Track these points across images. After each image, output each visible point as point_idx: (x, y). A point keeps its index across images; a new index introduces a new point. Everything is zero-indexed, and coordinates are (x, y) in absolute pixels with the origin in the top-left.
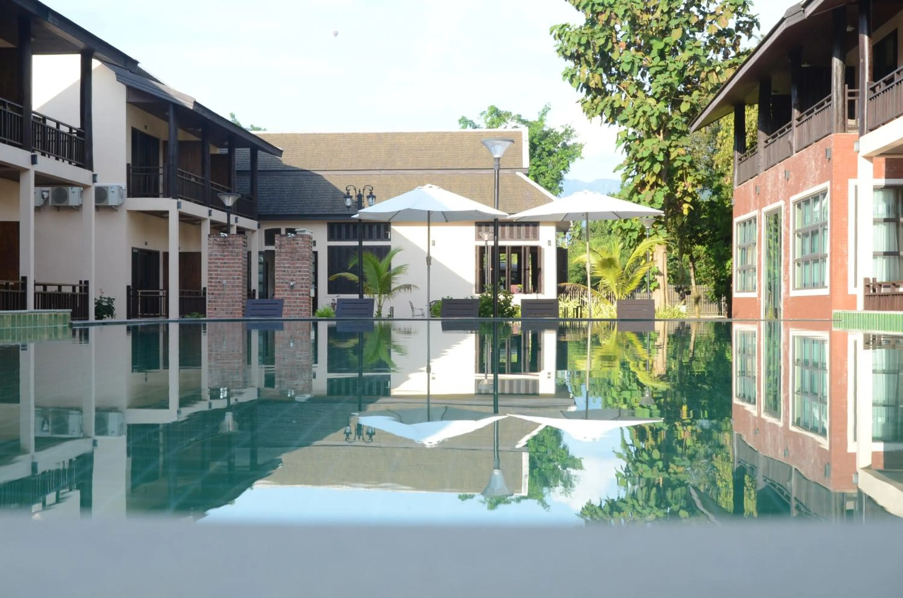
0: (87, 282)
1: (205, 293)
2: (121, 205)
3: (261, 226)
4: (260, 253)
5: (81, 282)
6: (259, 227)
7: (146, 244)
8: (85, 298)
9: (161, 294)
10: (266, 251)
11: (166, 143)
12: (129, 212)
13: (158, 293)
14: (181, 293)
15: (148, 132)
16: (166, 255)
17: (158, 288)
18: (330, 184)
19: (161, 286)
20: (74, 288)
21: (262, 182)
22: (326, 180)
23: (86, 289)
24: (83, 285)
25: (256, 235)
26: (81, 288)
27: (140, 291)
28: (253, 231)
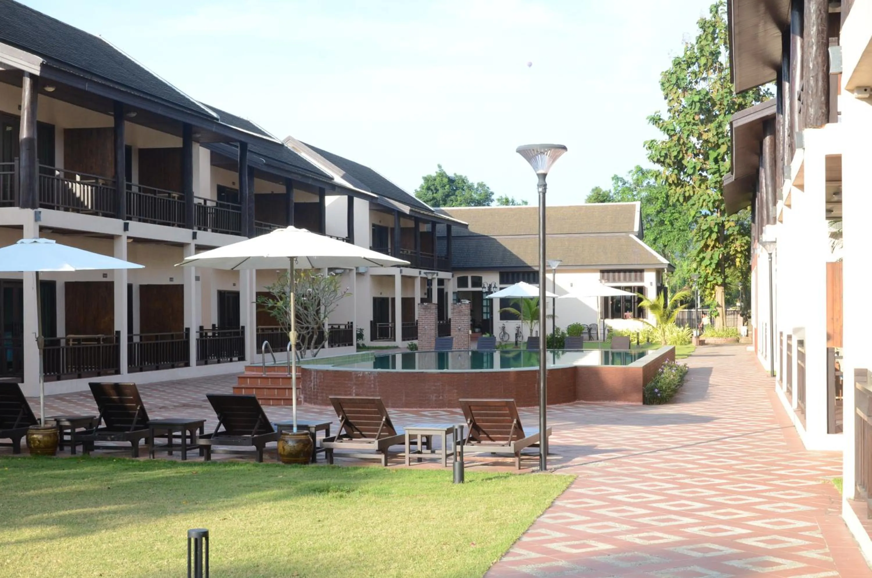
0: (352, 323)
1: (417, 324)
2: (366, 272)
3: (454, 275)
4: (454, 293)
5: (348, 323)
6: (453, 276)
7: (381, 294)
8: (351, 332)
9: (390, 325)
10: (458, 291)
11: (393, 229)
12: (371, 276)
13: (388, 325)
14: (403, 325)
15: (381, 224)
16: (393, 300)
17: (388, 321)
18: (501, 245)
19: (390, 321)
20: (346, 326)
21: (455, 244)
22: (498, 242)
23: (352, 327)
24: (350, 324)
25: (451, 281)
26: (349, 326)
27: (378, 324)
28: (449, 280)
